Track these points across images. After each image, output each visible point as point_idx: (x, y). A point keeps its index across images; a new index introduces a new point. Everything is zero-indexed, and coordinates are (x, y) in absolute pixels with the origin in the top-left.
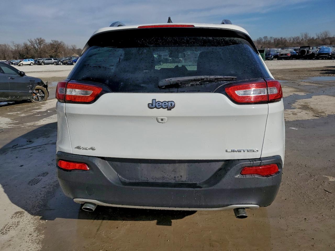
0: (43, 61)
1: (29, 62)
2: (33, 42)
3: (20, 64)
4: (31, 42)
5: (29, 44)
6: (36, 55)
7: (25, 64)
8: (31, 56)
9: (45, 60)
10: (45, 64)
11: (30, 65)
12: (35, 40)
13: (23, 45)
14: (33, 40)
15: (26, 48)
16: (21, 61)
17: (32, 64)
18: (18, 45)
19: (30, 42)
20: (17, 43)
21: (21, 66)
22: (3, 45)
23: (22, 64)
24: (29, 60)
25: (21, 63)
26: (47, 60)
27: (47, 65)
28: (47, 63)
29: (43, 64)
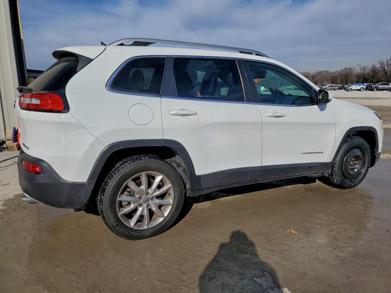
0: (377, 85)
1: (359, 87)
2: (383, 63)
3: (349, 89)
4: (382, 64)
5: (378, 66)
6: (384, 79)
7: (354, 89)
8: (377, 80)
9: (380, 85)
10: (378, 89)
11: (360, 90)
12: (386, 61)
13: (371, 67)
14: (385, 61)
15: (374, 70)
16: (350, 86)
17: (362, 89)
18: (364, 68)
19: (380, 64)
20: (365, 66)
21: (349, 91)
22: (348, 68)
23: (351, 89)
24: (360, 85)
25: (350, 87)
26: (382, 84)
27: (381, 90)
28: (381, 89)
29: (375, 90)
